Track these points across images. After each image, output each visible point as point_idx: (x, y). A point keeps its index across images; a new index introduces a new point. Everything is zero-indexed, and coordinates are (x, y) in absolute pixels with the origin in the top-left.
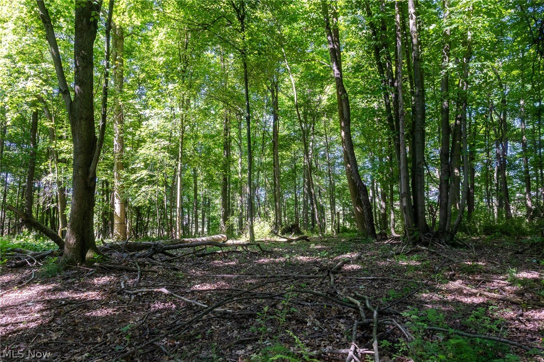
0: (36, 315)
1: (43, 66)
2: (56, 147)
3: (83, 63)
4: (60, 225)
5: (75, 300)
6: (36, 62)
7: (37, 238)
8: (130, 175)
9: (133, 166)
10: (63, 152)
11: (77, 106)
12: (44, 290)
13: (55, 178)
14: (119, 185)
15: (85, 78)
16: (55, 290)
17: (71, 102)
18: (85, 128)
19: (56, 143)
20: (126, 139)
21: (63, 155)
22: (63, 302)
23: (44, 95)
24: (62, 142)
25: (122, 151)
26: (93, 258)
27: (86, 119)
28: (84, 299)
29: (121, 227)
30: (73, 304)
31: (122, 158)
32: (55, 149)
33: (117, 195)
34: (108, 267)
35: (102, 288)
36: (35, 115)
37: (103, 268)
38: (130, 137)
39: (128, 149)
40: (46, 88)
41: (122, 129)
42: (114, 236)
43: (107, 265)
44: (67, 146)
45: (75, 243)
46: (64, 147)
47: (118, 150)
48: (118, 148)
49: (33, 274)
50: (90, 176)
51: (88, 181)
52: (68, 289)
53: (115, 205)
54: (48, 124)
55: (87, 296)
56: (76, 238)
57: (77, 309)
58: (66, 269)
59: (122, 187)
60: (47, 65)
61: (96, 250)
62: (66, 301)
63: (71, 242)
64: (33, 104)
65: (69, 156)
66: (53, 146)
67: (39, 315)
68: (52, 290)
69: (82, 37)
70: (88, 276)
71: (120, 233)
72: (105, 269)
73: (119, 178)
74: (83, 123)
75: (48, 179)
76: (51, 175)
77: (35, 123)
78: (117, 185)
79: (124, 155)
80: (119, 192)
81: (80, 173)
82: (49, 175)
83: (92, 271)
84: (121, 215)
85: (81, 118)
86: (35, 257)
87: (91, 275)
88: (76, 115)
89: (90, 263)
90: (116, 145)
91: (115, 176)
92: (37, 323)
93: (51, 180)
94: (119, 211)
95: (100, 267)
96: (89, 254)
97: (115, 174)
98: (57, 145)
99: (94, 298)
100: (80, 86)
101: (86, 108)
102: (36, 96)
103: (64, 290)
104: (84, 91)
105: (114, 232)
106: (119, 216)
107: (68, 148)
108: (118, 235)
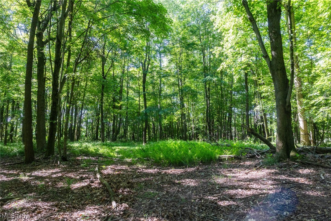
0: (270, 187)
1: (249, 46)
2: (259, 90)
3: (275, 36)
4: (266, 135)
5: (291, 182)
6: (244, 45)
7: (255, 142)
8: (309, 101)
9: (311, 95)
10: (264, 93)
11: (274, 63)
12: (270, 173)
13: (261, 108)
14: (301, 109)
15: (277, 45)
16: (276, 174)
17: (270, 62)
18: (280, 75)
19: (259, 88)
20: (303, 77)
21: (263, 95)
22: (284, 182)
23: (251, 62)
24: (262, 87)
25: (301, 86)
26: (295, 156)
27: (281, 69)
28: (297, 182)
29: (306, 136)
30: (291, 184)
31: (302, 91)
32: (259, 91)
33: (300, 115)
34: (307, 163)
35: (307, 176)
36: (246, 75)
37: (304, 163)
38: (306, 75)
39: (305, 84)
40: (251, 58)
41: (299, 72)
42: (301, 142)
43: (306, 161)
44: (265, 89)
45: (282, 146)
46: (263, 90)
47: (298, 85)
48: (297, 84)
49: (261, 162)
50: (287, 104)
51: (286, 108)
52: (284, 174)
53: (300, 122)
54: (254, 78)
55: (298, 180)
56: (283, 143)
57: (294, 187)
58: (279, 162)
59: (304, 110)
60: (251, 45)
61: (295, 151)
62: (286, 181)
63: (280, 145)
64: (245, 69)
65: (267, 94)
66: (258, 90)
67: (272, 187)
68: (274, 173)
69: (273, 20)
70: (294, 168)
71: (306, 140)
72: (306, 164)
73: (301, 104)
74: (279, 72)
75: (257, 109)
76: (259, 106)
77: (246, 79)
78: (300, 109)
79: (304, 88)
80: (302, 113)
81: (281, 103)
82: (258, 107)
83: (297, 164)
84: (305, 129)
85: (278, 70)
86: (259, 152)
87: (297, 167)
88: (274, 68)
89: (294, 159)
90: (296, 83)
91: (297, 103)
92: (273, 191)
93: (258, 109)
94: (303, 126)
95: (301, 162)
96: (292, 154)
97: (297, 101)
98: (260, 89)
99: (303, 182)
100: (274, 51)
101: (280, 63)
102: (246, 64)
103: (281, 174)
104: (277, 53)
105: (301, 140)
106: (303, 129)
107: (266, 90)
108: (304, 142)
